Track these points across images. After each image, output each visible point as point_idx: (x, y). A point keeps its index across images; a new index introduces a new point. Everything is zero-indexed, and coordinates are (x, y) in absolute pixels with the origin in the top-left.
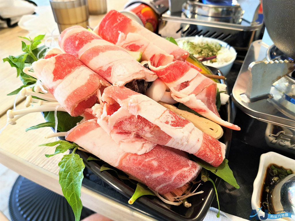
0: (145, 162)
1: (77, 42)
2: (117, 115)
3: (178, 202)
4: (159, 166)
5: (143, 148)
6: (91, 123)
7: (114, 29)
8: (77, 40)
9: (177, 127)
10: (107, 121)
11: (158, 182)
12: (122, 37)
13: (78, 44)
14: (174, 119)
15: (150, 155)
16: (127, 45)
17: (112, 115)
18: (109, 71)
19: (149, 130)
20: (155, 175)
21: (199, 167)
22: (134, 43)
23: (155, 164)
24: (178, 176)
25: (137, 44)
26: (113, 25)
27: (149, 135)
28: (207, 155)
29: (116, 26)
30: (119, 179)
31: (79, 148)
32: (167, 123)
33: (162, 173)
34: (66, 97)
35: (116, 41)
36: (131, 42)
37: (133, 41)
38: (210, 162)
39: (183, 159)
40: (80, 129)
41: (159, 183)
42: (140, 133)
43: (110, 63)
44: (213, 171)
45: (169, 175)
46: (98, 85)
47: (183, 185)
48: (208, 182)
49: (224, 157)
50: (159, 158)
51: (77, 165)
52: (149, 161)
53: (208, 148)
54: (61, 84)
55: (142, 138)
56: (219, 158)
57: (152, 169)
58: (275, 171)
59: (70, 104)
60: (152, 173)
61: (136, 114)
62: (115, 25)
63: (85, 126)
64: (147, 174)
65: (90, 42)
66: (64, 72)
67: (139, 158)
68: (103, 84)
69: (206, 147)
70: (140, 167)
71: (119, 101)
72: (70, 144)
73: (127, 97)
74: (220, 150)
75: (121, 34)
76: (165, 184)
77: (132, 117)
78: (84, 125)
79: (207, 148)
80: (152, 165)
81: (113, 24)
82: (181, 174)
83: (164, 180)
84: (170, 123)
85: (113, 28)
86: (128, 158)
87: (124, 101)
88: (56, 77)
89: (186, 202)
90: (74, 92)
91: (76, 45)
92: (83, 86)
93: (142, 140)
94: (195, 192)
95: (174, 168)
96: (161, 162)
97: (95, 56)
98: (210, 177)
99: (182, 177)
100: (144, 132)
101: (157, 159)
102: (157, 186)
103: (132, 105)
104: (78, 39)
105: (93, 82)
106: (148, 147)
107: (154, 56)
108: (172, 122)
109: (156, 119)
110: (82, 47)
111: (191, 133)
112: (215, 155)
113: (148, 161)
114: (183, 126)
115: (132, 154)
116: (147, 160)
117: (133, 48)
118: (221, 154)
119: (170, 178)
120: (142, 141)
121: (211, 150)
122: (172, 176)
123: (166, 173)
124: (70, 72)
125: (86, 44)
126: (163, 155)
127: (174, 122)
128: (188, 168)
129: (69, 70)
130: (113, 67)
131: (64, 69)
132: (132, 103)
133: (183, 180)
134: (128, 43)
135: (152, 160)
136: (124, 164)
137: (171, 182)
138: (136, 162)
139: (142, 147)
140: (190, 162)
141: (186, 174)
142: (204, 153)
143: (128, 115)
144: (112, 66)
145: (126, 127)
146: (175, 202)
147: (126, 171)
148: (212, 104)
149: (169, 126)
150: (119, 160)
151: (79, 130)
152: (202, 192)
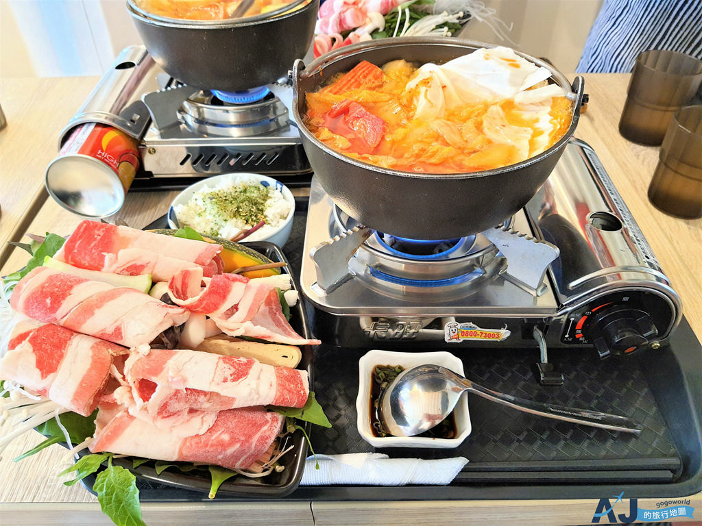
0: (213, 440)
1: (48, 301)
2: (157, 397)
3: (267, 470)
4: (232, 438)
5: (204, 423)
6: (121, 417)
7: (93, 251)
8: (47, 298)
9: (240, 380)
10: (146, 409)
11: (236, 457)
12: (111, 259)
13: (51, 303)
14: (233, 370)
15: (216, 429)
16: (123, 268)
17: (150, 400)
18: (118, 331)
19: (206, 399)
20: (230, 451)
21: (280, 417)
22: (133, 263)
23: (226, 437)
24: (258, 441)
25: (139, 263)
26: (89, 245)
27: (206, 405)
28: (287, 399)
29: (95, 245)
30: (184, 474)
31: (115, 457)
32: (225, 380)
33: (238, 446)
34: (71, 396)
35: (103, 266)
36: (129, 263)
37: (132, 261)
38: (293, 406)
39: (258, 416)
40: (111, 432)
41: (238, 458)
42: (195, 407)
43: (116, 322)
44: (298, 416)
45: (247, 444)
46: (109, 358)
47: (267, 448)
48: (297, 430)
49: (308, 391)
50: (228, 428)
51: (123, 480)
52: (218, 437)
53: (285, 389)
54: (56, 380)
55: (197, 411)
56: (302, 397)
57: (223, 445)
58: (382, 374)
59: (81, 403)
60: (225, 450)
61: (182, 387)
62: (92, 245)
63: (115, 427)
64: (220, 453)
65: (70, 294)
66: (52, 359)
67: (203, 439)
68: (115, 355)
69: (283, 389)
70: (208, 449)
71: (153, 379)
72: (100, 456)
73: (162, 369)
74: (302, 384)
75: (108, 257)
76: (245, 456)
77: (177, 392)
78: (114, 425)
79: (285, 391)
80: (222, 441)
81: (89, 243)
82: (262, 436)
83: (242, 452)
84: (230, 378)
85: (92, 249)
86: (188, 444)
87: (160, 376)
88: (45, 371)
89: (277, 467)
90: (81, 385)
91: (49, 305)
92: (90, 370)
93: (199, 412)
94: (285, 450)
95: (250, 433)
96: (232, 432)
97: (89, 318)
98: (297, 424)
99: (263, 439)
100: (199, 404)
101: (228, 430)
102: (236, 462)
103: (175, 380)
104: (47, 294)
105: (100, 358)
106: (210, 420)
107: (173, 278)
108: (231, 375)
109: (210, 383)
110: (59, 306)
111: (259, 378)
112: (296, 394)
113: (216, 438)
114: (247, 374)
115: (192, 437)
116: (213, 438)
117: (134, 270)
118: (303, 389)
119: (249, 448)
120: (199, 415)
121: (290, 391)
122: (251, 444)
123: (242, 443)
124: (61, 357)
125: (64, 299)
126: (232, 422)
127: (234, 374)
128: (268, 425)
129: (59, 353)
130: (123, 327)
131: (51, 356)
132: (173, 378)
133: (266, 443)
134: (124, 266)
135: (220, 434)
136: (185, 453)
137: (252, 451)
138: (200, 445)
139: (202, 422)
140: (269, 416)
141: (267, 434)
142: (282, 399)
143: (173, 392)
144: (121, 325)
145: (174, 407)
146: (264, 471)
147: (191, 460)
148: (277, 313)
149: (229, 383)
150: (177, 450)
151: (110, 434)
152: (292, 447)
